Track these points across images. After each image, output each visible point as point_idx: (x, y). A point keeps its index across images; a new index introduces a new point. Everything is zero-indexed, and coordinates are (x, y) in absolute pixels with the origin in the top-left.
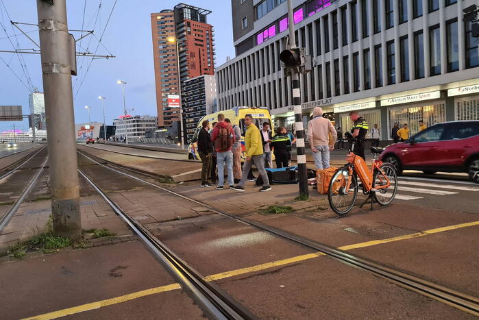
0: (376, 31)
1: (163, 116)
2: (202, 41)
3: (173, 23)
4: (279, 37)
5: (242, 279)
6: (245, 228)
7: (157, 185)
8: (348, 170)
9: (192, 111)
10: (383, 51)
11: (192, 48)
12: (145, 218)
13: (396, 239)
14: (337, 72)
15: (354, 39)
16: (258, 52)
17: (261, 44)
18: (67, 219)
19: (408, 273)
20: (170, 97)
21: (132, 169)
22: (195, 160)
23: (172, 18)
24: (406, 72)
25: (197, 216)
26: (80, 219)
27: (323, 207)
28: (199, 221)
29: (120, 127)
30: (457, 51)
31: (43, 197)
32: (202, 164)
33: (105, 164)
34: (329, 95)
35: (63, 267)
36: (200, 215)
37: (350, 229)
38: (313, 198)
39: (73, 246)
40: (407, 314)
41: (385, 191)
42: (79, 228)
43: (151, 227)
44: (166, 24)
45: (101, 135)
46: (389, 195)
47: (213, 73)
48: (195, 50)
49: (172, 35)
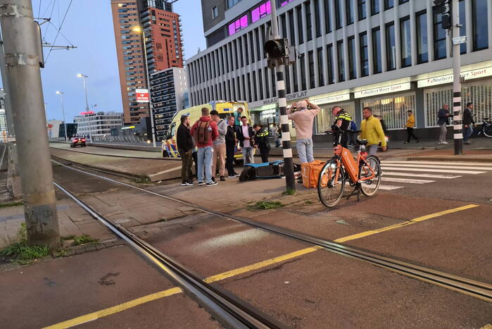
0: (349, 22)
1: (129, 112)
2: (169, 31)
3: (136, 12)
4: (252, 27)
5: (244, 278)
6: (237, 226)
7: (133, 185)
8: (336, 162)
9: (161, 106)
10: (356, 42)
11: (158, 38)
12: (127, 220)
13: (387, 229)
14: (311, 64)
15: (328, 31)
16: (230, 43)
17: (233, 35)
18: (43, 226)
19: (406, 261)
20: (138, 91)
21: (101, 169)
22: (170, 158)
23: (135, 6)
24: (379, 64)
25: (184, 216)
26: (58, 226)
27: (310, 201)
28: (187, 220)
29: (82, 125)
30: (426, 43)
31: (6, 203)
32: (181, 162)
33: (70, 165)
34: (304, 88)
35: (46, 279)
36: (187, 215)
37: (341, 221)
38: (300, 192)
39: (52, 255)
40: (413, 300)
41: (369, 182)
42: (57, 235)
43: (136, 230)
44: (129, 12)
45: (61, 134)
46: (373, 186)
47: (182, 66)
48: (162, 40)
49: (136, 25)
